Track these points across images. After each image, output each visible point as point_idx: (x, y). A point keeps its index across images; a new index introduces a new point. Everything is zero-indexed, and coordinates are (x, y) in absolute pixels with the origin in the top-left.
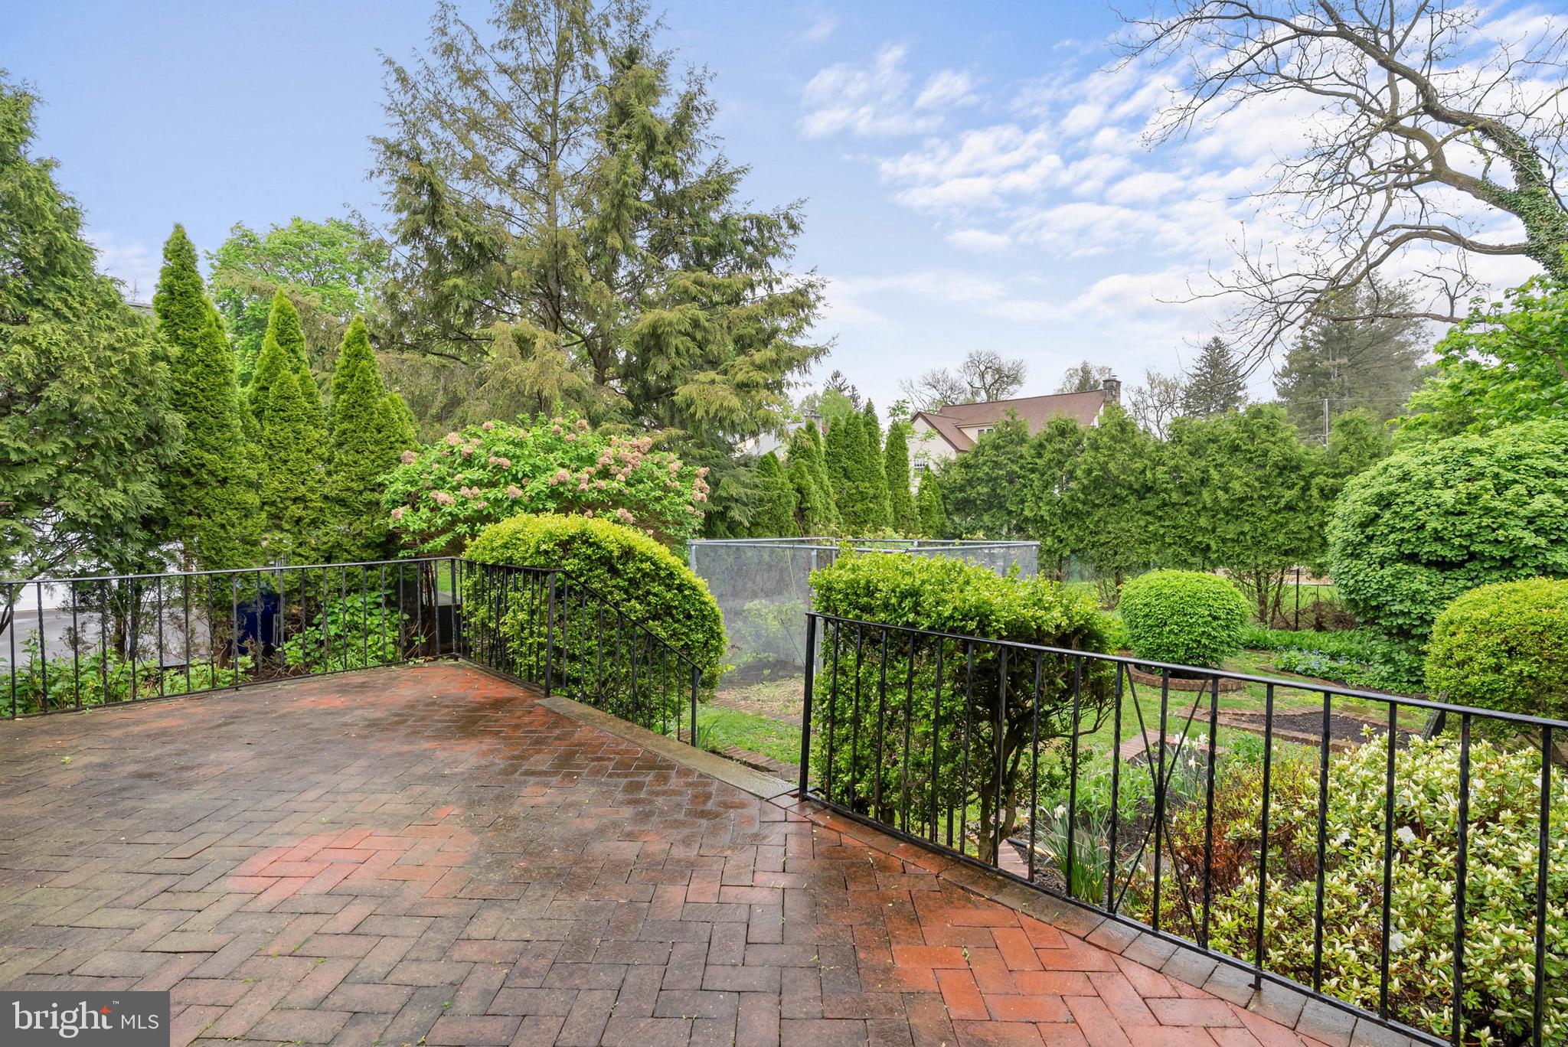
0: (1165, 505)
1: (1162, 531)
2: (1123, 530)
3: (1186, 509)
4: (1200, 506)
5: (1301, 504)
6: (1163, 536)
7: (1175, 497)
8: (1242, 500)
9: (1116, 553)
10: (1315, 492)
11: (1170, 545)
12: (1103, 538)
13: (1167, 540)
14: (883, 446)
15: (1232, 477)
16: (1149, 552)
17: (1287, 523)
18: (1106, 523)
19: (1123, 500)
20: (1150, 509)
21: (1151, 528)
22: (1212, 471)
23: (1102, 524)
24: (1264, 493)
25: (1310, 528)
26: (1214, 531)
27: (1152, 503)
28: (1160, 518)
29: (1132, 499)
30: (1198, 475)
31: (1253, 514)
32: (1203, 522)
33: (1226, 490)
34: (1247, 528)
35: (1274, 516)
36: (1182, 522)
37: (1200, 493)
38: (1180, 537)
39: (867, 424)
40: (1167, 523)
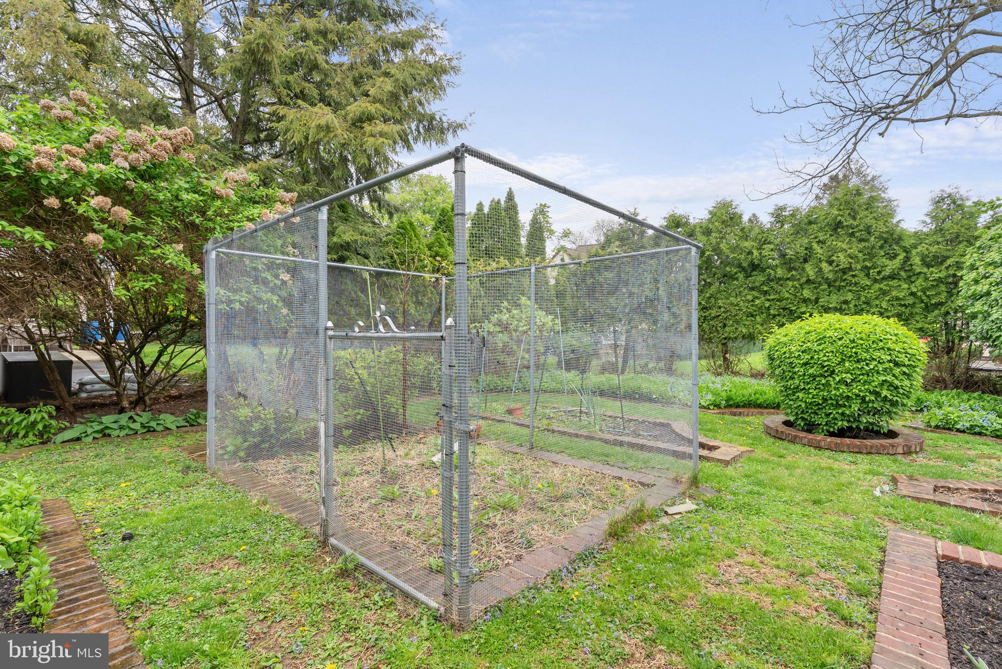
0: (770, 280)
1: (767, 305)
2: (732, 304)
3: (790, 283)
4: (804, 280)
5: (903, 273)
6: (768, 308)
7: (780, 272)
8: (844, 271)
9: (725, 326)
10: (917, 260)
11: (774, 316)
12: (714, 313)
13: (772, 312)
14: (523, 241)
15: (835, 251)
16: (754, 323)
17: (890, 291)
18: (716, 299)
19: (733, 277)
20: (757, 284)
21: (757, 302)
22: (815, 246)
23: (713, 300)
24: (869, 264)
25: (913, 294)
26: (817, 301)
27: (759, 278)
28: (766, 293)
29: (741, 276)
30: (803, 252)
31: (856, 284)
32: (806, 293)
33: (831, 263)
34: (849, 296)
35: (877, 286)
36: (787, 295)
37: (803, 269)
38: (784, 309)
39: (507, 209)
40: (772, 297)
